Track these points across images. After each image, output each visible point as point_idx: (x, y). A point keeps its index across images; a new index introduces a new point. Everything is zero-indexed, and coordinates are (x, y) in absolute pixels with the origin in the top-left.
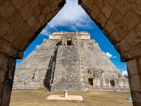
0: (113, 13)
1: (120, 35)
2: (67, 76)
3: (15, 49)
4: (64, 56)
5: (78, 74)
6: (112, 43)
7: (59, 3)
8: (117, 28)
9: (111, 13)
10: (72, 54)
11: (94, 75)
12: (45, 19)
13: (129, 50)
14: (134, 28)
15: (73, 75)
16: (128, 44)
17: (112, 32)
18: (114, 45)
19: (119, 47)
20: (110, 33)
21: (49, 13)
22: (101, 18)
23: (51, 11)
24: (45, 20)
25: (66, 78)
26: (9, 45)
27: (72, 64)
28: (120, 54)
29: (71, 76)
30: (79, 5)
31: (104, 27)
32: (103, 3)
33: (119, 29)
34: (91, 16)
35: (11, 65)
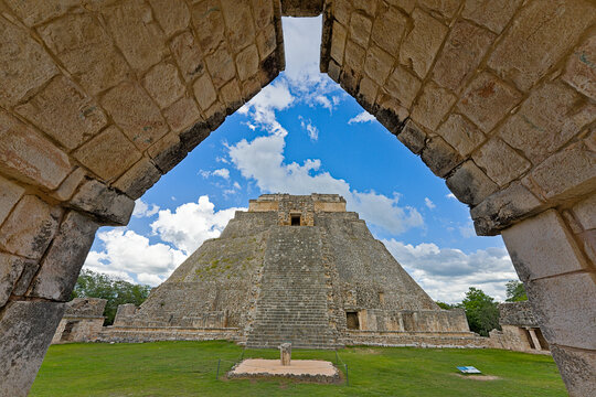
0: (447, 44)
1: (476, 127)
2: (291, 305)
3: (88, 178)
4: (284, 251)
5: (318, 298)
6: (437, 172)
7: (264, 57)
8: (466, 103)
9: (438, 48)
10: (302, 247)
11: (360, 302)
12: (218, 97)
13: (518, 179)
14: (552, 70)
15: (306, 302)
16: (514, 155)
17: (438, 128)
18: (447, 176)
19: (470, 176)
20: (431, 135)
21: (230, 81)
22: (395, 89)
23: (236, 76)
24: (218, 100)
25: (287, 310)
26: (56, 154)
27: (304, 272)
28: (472, 207)
29: (301, 304)
30: (322, 72)
31: (408, 118)
32: (408, 22)
33: (475, 101)
34: (361, 96)
35: (65, 239)
